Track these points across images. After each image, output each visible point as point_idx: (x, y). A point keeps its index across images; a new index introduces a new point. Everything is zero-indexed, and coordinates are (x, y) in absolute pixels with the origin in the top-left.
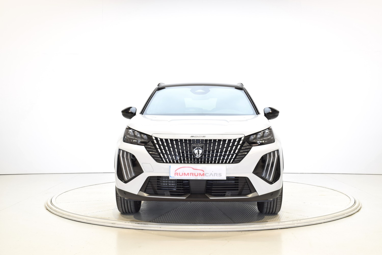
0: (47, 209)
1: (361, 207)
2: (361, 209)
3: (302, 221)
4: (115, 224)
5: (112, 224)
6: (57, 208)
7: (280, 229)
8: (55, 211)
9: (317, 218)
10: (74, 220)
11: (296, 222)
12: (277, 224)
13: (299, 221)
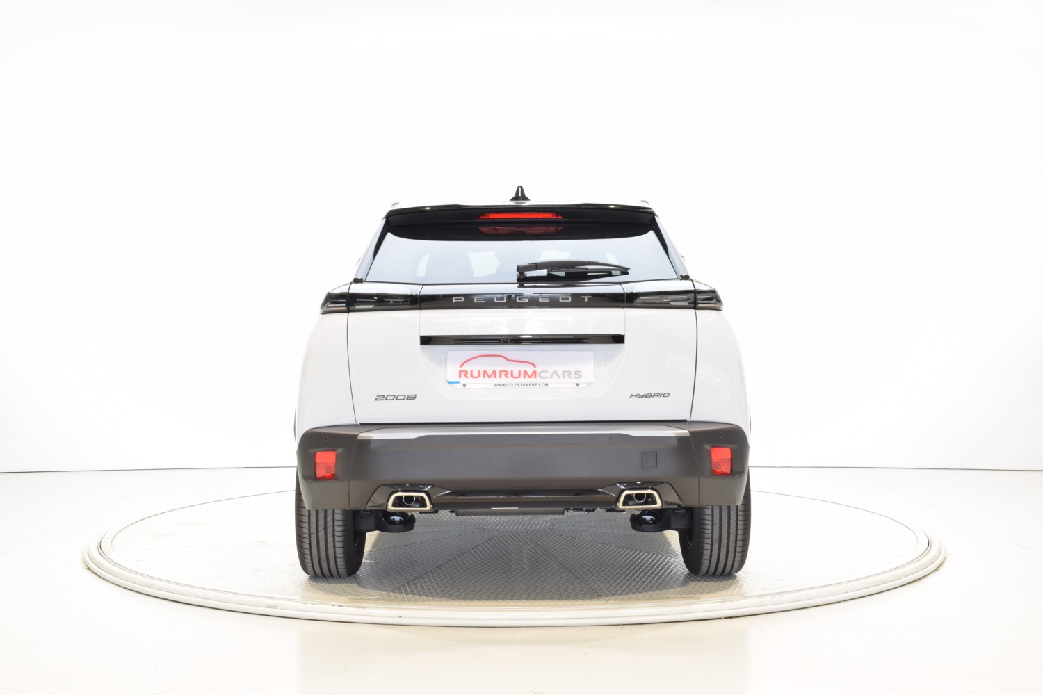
0: (89, 569)
1: (945, 559)
2: (946, 564)
3: (785, 596)
4: (275, 607)
5: (269, 607)
6: (116, 565)
7: (725, 618)
8: (109, 572)
9: (825, 589)
10: (163, 599)
11: (769, 599)
12: (719, 604)
13: (777, 597)
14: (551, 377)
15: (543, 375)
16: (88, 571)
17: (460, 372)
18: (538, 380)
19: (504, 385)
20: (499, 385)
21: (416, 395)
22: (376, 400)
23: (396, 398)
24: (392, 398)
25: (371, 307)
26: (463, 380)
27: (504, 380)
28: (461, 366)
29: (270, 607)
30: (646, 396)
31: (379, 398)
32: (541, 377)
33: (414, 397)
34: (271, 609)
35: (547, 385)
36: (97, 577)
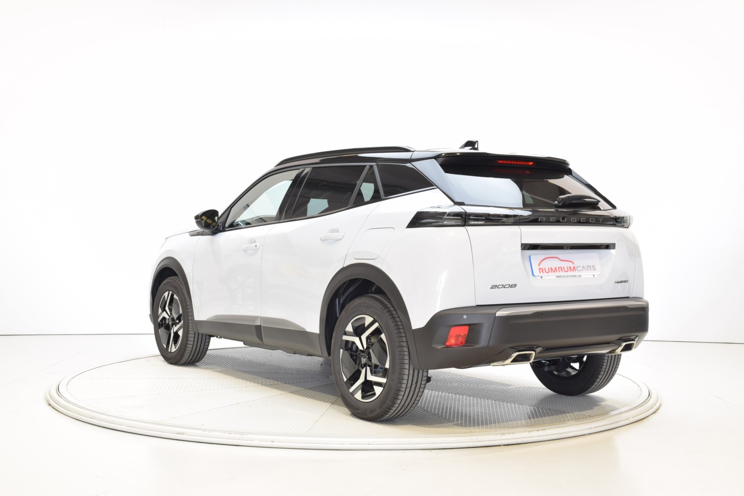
0: (50, 405)
4: (183, 434)
6: (69, 402)
8: (64, 407)
10: (103, 427)
14: (583, 270)
15: (579, 269)
16: (50, 406)
17: (540, 269)
18: (576, 273)
19: (561, 277)
20: (559, 277)
21: (516, 285)
22: (491, 288)
23: (504, 286)
24: (501, 286)
25: (482, 223)
26: (542, 274)
27: (561, 274)
28: (539, 265)
29: (179, 434)
30: (620, 282)
31: (493, 287)
32: (578, 271)
33: (515, 285)
34: (180, 435)
35: (580, 276)
36: (56, 411)
